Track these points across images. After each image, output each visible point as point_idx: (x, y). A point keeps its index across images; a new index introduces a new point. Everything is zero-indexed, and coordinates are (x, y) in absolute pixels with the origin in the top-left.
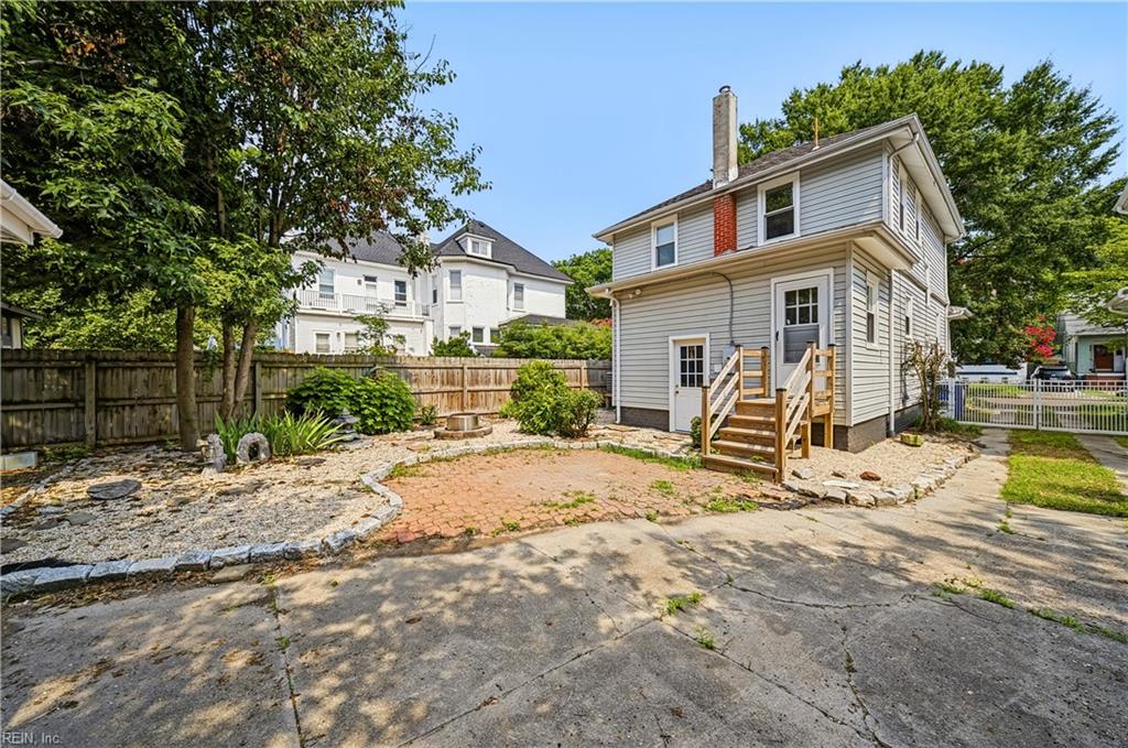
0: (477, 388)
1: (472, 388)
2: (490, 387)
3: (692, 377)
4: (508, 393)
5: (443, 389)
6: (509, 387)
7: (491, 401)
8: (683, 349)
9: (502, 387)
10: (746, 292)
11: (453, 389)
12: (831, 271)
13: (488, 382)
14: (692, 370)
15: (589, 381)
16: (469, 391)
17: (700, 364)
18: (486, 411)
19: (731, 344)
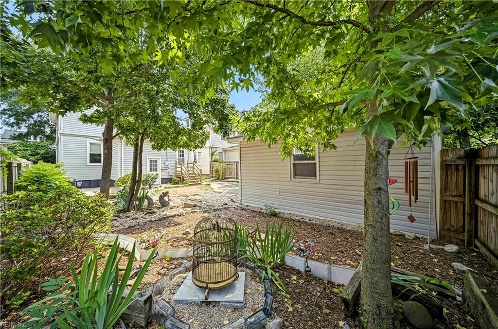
3: (154, 169)
8: (151, 161)
14: (154, 167)
17: (156, 165)
19: (167, 160)
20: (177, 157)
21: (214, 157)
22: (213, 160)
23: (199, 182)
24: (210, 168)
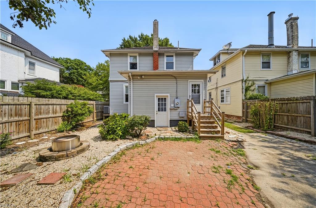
0: (40, 117)
1: (36, 117)
2: (49, 116)
3: (162, 108)
4: (60, 118)
5: (12, 119)
6: (61, 115)
7: (50, 124)
8: (159, 99)
9: (57, 115)
10: (181, 83)
11: (21, 119)
12: (203, 81)
13: (48, 113)
14: (162, 106)
15: (96, 110)
16: (35, 119)
17: (165, 104)
18: (47, 130)
19: (177, 98)
20: (190, 93)
21: (250, 94)
22: (248, 96)
23: (220, 135)
24: (243, 108)
